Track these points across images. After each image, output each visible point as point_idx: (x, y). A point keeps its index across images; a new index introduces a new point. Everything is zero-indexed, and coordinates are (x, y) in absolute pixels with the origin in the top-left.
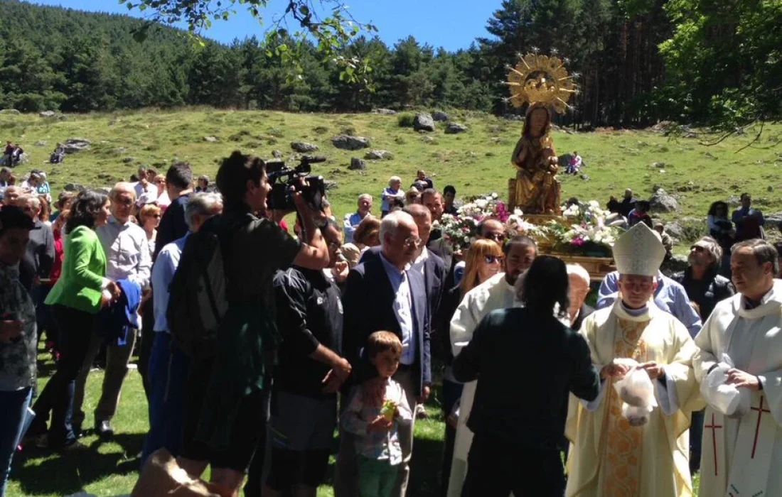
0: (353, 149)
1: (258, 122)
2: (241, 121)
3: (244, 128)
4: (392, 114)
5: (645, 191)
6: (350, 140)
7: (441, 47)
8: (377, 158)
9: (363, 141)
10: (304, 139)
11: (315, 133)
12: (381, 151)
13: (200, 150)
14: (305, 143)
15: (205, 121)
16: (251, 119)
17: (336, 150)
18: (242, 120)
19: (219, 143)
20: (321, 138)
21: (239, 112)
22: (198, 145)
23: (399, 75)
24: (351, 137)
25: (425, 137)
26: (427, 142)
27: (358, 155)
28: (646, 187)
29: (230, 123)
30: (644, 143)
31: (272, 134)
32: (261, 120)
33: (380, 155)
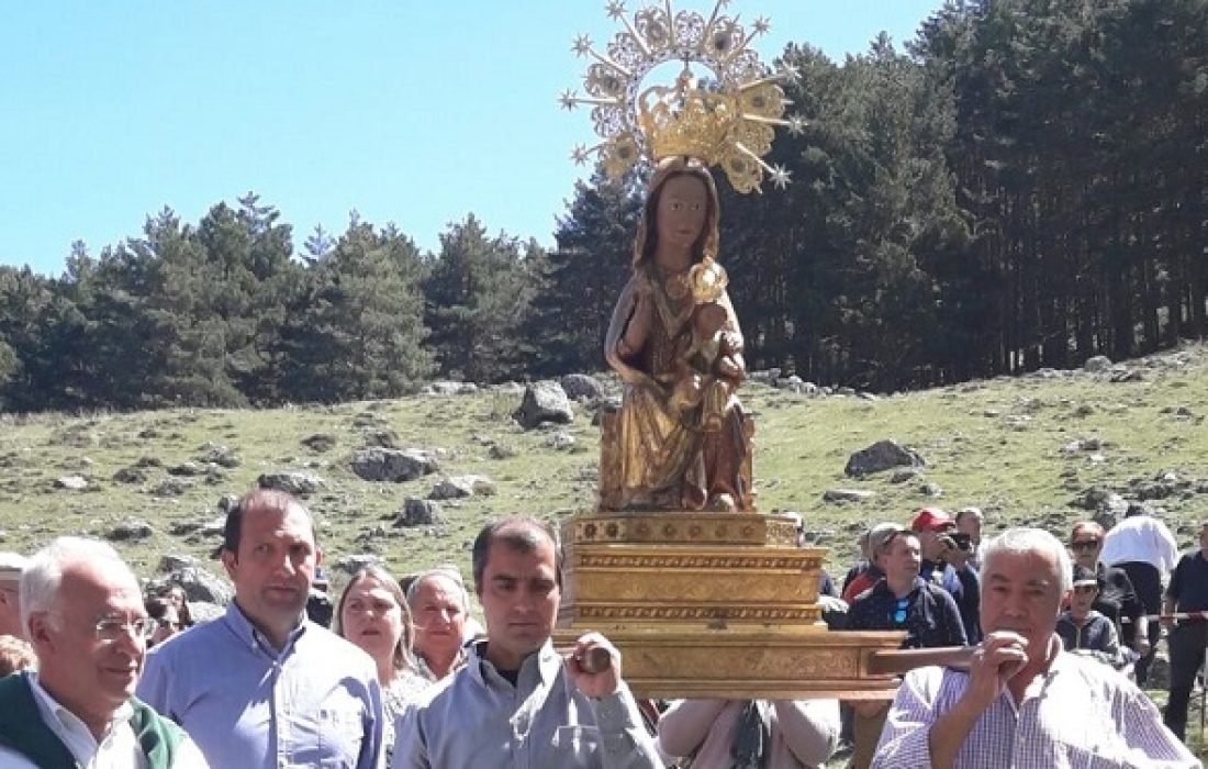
0: (401, 479)
1: (175, 436)
2: (134, 436)
3: (145, 452)
4: (470, 392)
5: (1072, 505)
6: (394, 458)
7: (532, 239)
8: (461, 494)
9: (421, 459)
10: (287, 466)
11: (307, 449)
12: (466, 478)
13: (53, 510)
14: (293, 474)
15: (51, 443)
16: (157, 430)
17: (364, 486)
18: (136, 434)
19: (92, 490)
20: (324, 462)
21: (126, 417)
22: (46, 500)
23: (455, 307)
24: (393, 452)
25: (557, 438)
26: (561, 449)
27: (415, 489)
28: (1072, 497)
29: (110, 443)
30: (1036, 401)
31: (215, 461)
32: (183, 431)
33: (466, 487)
